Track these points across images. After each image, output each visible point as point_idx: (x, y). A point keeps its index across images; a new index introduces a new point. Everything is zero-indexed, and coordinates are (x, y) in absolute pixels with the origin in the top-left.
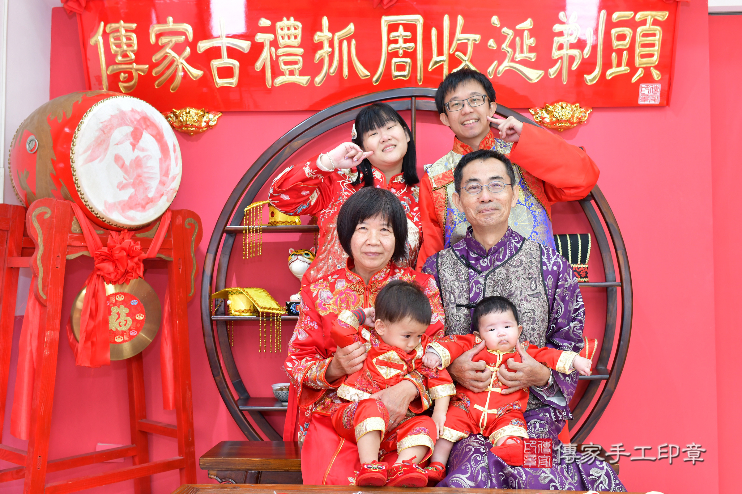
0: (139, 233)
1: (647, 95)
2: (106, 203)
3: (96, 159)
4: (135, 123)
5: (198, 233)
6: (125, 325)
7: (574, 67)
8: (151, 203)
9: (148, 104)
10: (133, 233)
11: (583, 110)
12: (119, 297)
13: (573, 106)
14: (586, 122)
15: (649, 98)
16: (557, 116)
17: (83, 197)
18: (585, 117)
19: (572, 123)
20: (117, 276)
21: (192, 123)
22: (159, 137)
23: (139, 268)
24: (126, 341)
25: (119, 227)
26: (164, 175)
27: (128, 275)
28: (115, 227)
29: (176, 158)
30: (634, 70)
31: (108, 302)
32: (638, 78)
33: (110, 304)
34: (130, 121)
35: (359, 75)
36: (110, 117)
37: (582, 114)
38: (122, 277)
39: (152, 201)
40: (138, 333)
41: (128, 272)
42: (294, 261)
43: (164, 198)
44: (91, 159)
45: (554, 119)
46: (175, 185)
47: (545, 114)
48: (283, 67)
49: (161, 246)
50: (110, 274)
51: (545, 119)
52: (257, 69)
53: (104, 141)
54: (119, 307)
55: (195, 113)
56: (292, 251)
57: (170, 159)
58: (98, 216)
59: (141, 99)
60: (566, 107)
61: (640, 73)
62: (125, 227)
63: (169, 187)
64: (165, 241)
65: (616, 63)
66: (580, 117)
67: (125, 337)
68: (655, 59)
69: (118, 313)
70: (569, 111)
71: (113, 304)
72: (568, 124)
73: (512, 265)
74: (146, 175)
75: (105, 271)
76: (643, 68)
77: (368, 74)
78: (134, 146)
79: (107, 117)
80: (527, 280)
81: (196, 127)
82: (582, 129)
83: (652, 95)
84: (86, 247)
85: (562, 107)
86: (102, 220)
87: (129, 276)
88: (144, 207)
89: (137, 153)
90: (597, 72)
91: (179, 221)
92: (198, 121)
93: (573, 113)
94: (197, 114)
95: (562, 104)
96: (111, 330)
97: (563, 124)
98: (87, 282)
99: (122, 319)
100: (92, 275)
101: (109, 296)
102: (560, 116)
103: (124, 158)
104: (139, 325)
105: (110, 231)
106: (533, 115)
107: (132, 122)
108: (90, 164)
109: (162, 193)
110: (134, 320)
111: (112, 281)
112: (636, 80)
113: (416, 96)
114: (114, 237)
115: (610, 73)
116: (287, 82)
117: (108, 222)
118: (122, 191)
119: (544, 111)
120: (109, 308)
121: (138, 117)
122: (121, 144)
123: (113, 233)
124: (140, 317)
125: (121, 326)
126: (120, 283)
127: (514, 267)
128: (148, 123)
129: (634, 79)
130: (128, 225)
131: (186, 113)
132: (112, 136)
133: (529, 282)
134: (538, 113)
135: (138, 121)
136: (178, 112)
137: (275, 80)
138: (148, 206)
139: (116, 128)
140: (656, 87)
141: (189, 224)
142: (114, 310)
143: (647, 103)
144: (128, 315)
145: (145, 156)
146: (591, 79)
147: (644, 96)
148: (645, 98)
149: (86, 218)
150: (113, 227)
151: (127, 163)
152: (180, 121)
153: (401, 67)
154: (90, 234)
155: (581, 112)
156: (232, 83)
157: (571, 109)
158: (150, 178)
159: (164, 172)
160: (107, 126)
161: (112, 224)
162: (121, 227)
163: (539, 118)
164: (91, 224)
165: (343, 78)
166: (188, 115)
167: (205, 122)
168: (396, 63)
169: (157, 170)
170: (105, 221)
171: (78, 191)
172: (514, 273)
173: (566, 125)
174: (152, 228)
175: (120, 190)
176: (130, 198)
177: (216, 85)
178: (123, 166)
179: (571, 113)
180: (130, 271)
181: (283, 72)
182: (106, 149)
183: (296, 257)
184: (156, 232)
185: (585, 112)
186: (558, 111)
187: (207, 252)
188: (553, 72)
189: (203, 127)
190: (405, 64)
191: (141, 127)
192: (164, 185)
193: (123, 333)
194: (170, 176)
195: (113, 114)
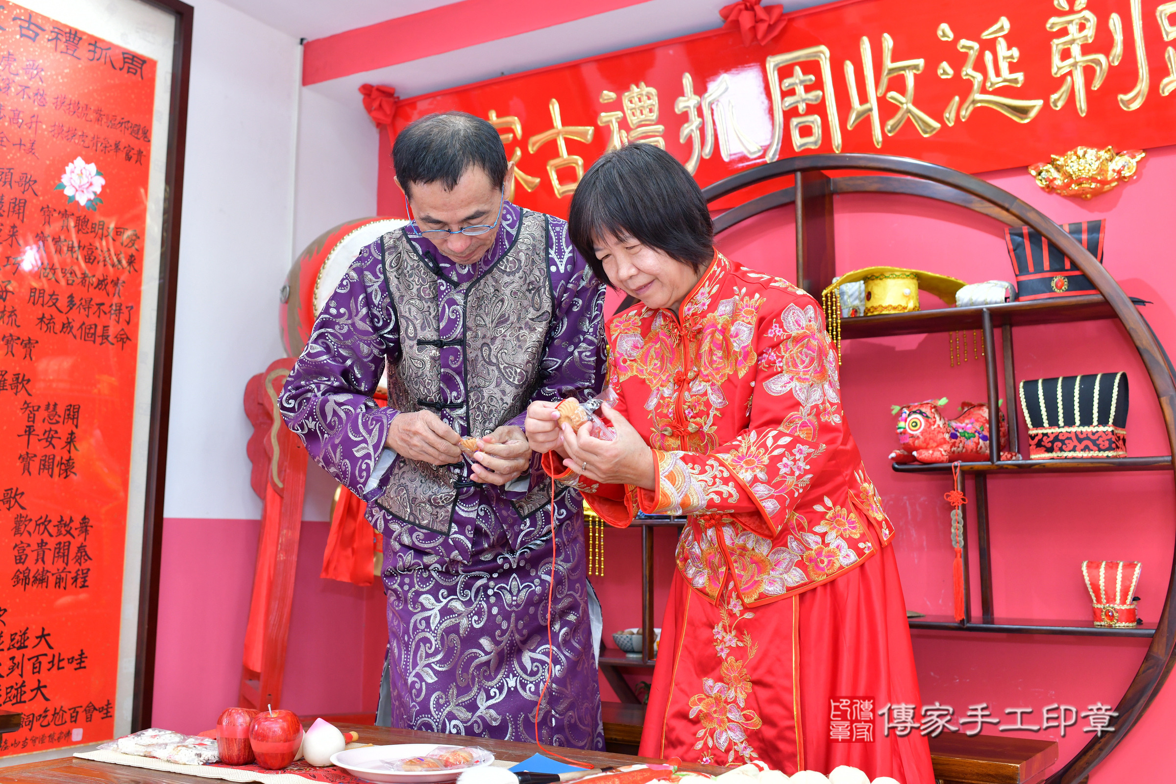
7: (1097, 83)
16: (1072, 173)
47: (1053, 173)
51: (1055, 182)
73: (504, 272)
80: (527, 293)
85: (1078, 156)
119: (1051, 168)
127: (509, 274)
133: (530, 296)
134: (1042, 172)
153: (805, 131)
168: (798, 124)
172: (507, 284)
188: (1058, 98)
190: (812, 124)
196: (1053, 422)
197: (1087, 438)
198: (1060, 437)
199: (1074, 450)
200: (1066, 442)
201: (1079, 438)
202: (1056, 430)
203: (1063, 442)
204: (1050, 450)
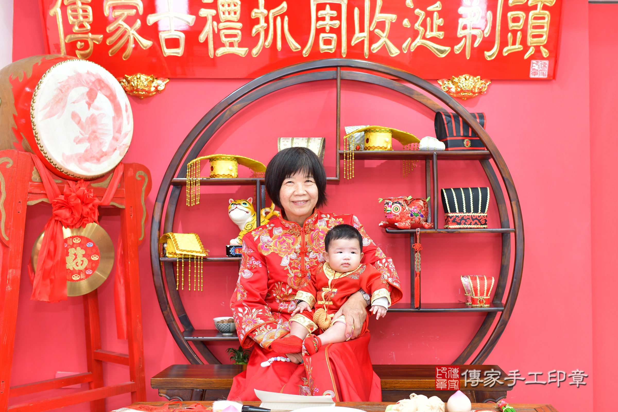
0: (94, 183)
1: (537, 70)
2: (63, 155)
3: (54, 115)
4: (91, 84)
5: (147, 184)
6: (82, 265)
7: (476, 45)
8: (105, 156)
9: (102, 68)
10: (89, 182)
11: (483, 81)
12: (76, 240)
13: (475, 79)
14: (485, 92)
15: (539, 73)
16: (462, 86)
17: (42, 149)
18: (485, 88)
19: (474, 93)
20: (74, 221)
21: (143, 87)
22: (112, 98)
23: (94, 213)
24: (83, 279)
25: (76, 177)
26: (117, 132)
27: (84, 219)
28: (72, 177)
29: (128, 117)
30: (526, 48)
31: (65, 244)
32: (530, 55)
33: (68, 246)
34: (85, 83)
35: (291, 48)
36: (67, 78)
37: (482, 85)
38: (79, 221)
39: (106, 155)
40: (93, 272)
41: (84, 217)
42: (233, 210)
43: (117, 152)
44: (50, 115)
45: (459, 89)
46: (128, 140)
47: (451, 85)
48: (224, 39)
49: (114, 195)
50: (67, 219)
51: (451, 89)
52: (201, 40)
53: (62, 99)
54: (76, 249)
55: (145, 79)
56: (231, 201)
57: (122, 118)
58: (56, 166)
59: (96, 63)
60: (469, 79)
61: (531, 51)
62: (81, 177)
63: (121, 143)
64: (117, 191)
65: (511, 41)
66: (481, 87)
67: (81, 275)
68: (544, 39)
69: (75, 254)
70: (471, 83)
71: (70, 246)
72: (471, 94)
74: (101, 131)
75: (63, 217)
76: (534, 46)
77: (299, 47)
78: (89, 105)
79: (65, 78)
81: (146, 91)
82: (482, 98)
83: (541, 70)
84: (46, 194)
85: (466, 79)
86: (60, 170)
87: (85, 221)
88: (98, 160)
89: (93, 111)
90: (495, 49)
91: (130, 173)
92: (148, 86)
93: (475, 84)
94: (147, 80)
95: (465, 77)
96: (69, 269)
97: (466, 94)
98: (46, 226)
99: (79, 260)
100: (51, 220)
101: (66, 239)
102: (463, 87)
103: (80, 114)
104: (94, 265)
105: (68, 181)
106: (441, 86)
107: (88, 83)
108: (49, 119)
109: (115, 148)
110: (90, 260)
111: (70, 226)
112: (528, 57)
113: (341, 66)
114: (71, 186)
115: (506, 51)
116: (227, 53)
117: (66, 172)
118: (79, 145)
119: (450, 82)
120: (67, 249)
121: (93, 79)
122: (77, 102)
123: (71, 183)
124: (95, 258)
125: (78, 266)
126: (76, 227)
128: (102, 85)
129: (526, 56)
130: (84, 176)
131: (137, 78)
132: (69, 95)
134: (445, 84)
135: (93, 83)
136: (130, 78)
137: (217, 52)
138: (102, 159)
139: (73, 88)
140: (545, 63)
141: (140, 176)
142: (72, 251)
143: (536, 76)
144: (84, 256)
145: (100, 114)
146: (490, 55)
147: (534, 71)
148: (535, 72)
149: (46, 169)
150: (70, 177)
151: (83, 120)
152: (132, 86)
153: (327, 42)
154: (49, 182)
155: (482, 83)
156: (178, 53)
157: (473, 81)
158: (104, 134)
159: (117, 129)
160: (64, 86)
161: (69, 175)
162: (78, 177)
163: (446, 88)
164: (50, 173)
165: (277, 50)
166: (139, 80)
167: (154, 87)
168: (323, 37)
169: (110, 127)
170: (63, 171)
171: (38, 144)
173: (469, 94)
174: (106, 179)
175: (77, 144)
176: (86, 151)
177: (164, 54)
178: (79, 122)
179: (473, 84)
180: (85, 216)
181: (224, 44)
182: (64, 107)
183: (235, 206)
184: (110, 182)
185: (484, 84)
186: (462, 83)
187: (156, 201)
188: (458, 48)
189: (153, 92)
190: (331, 39)
191: (96, 87)
192: (117, 140)
193: (79, 272)
194: (122, 133)
195: (70, 75)
196: (461, 211)
197: (476, 219)
198: (464, 218)
199: (470, 224)
200: (467, 220)
201: (473, 218)
202: (462, 214)
203: (466, 220)
204: (460, 224)
